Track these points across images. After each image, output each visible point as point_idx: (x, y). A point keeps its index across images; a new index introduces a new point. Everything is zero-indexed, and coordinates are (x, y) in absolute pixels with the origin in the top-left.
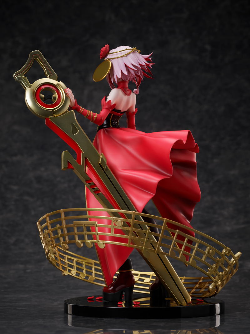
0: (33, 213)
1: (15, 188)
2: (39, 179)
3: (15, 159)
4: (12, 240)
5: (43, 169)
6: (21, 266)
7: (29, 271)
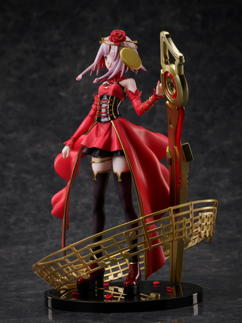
0: (31, 190)
1: (13, 165)
2: (36, 156)
3: (11, 135)
4: (12, 220)
5: (39, 145)
6: (23, 247)
7: (30, 252)
